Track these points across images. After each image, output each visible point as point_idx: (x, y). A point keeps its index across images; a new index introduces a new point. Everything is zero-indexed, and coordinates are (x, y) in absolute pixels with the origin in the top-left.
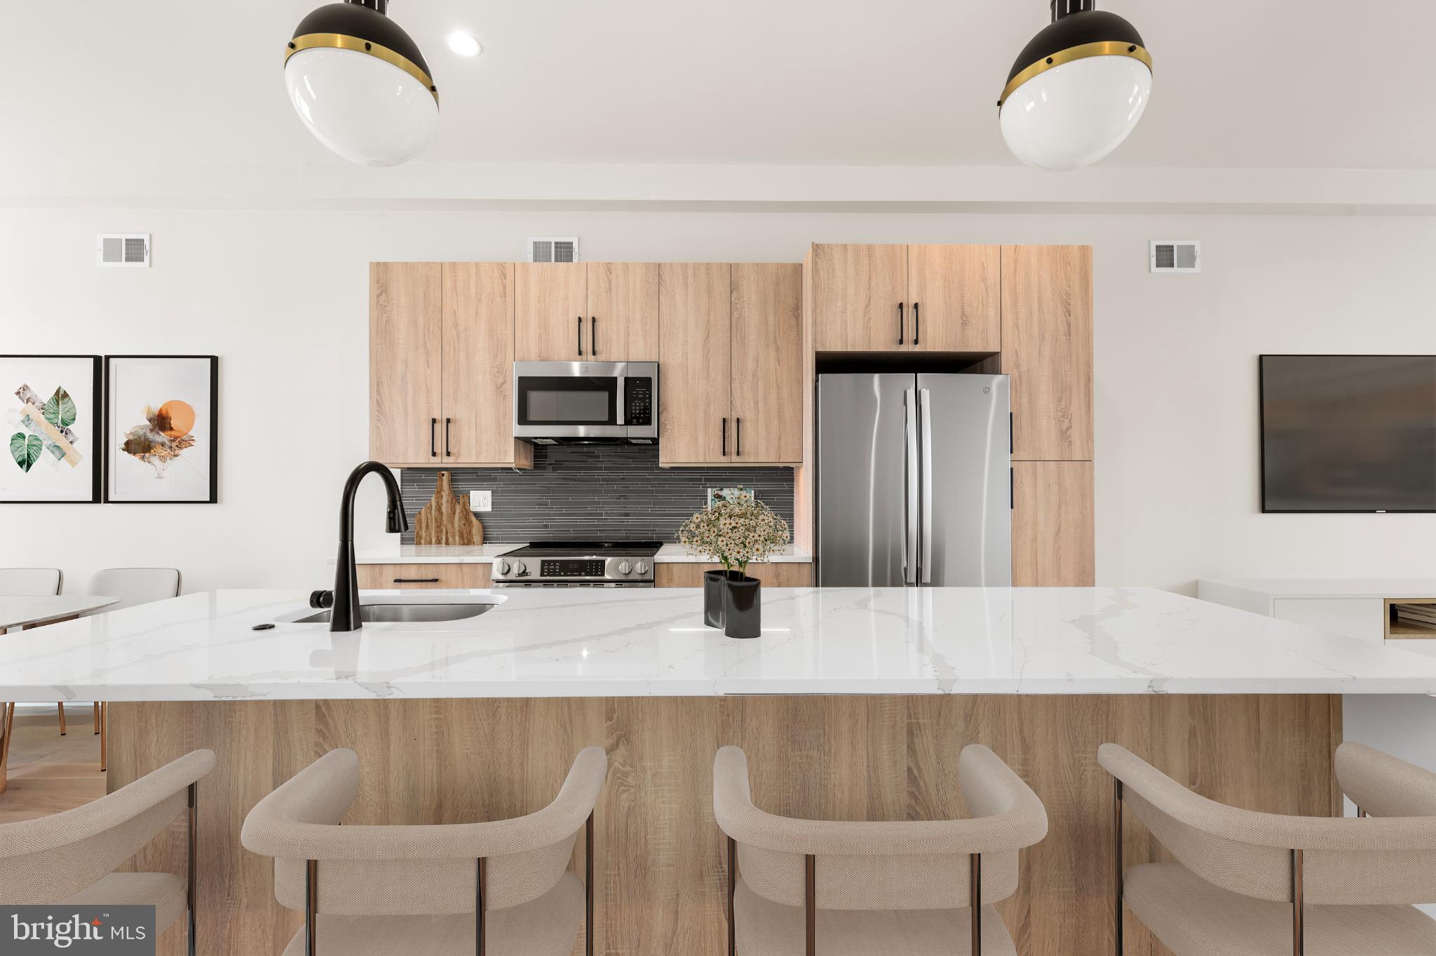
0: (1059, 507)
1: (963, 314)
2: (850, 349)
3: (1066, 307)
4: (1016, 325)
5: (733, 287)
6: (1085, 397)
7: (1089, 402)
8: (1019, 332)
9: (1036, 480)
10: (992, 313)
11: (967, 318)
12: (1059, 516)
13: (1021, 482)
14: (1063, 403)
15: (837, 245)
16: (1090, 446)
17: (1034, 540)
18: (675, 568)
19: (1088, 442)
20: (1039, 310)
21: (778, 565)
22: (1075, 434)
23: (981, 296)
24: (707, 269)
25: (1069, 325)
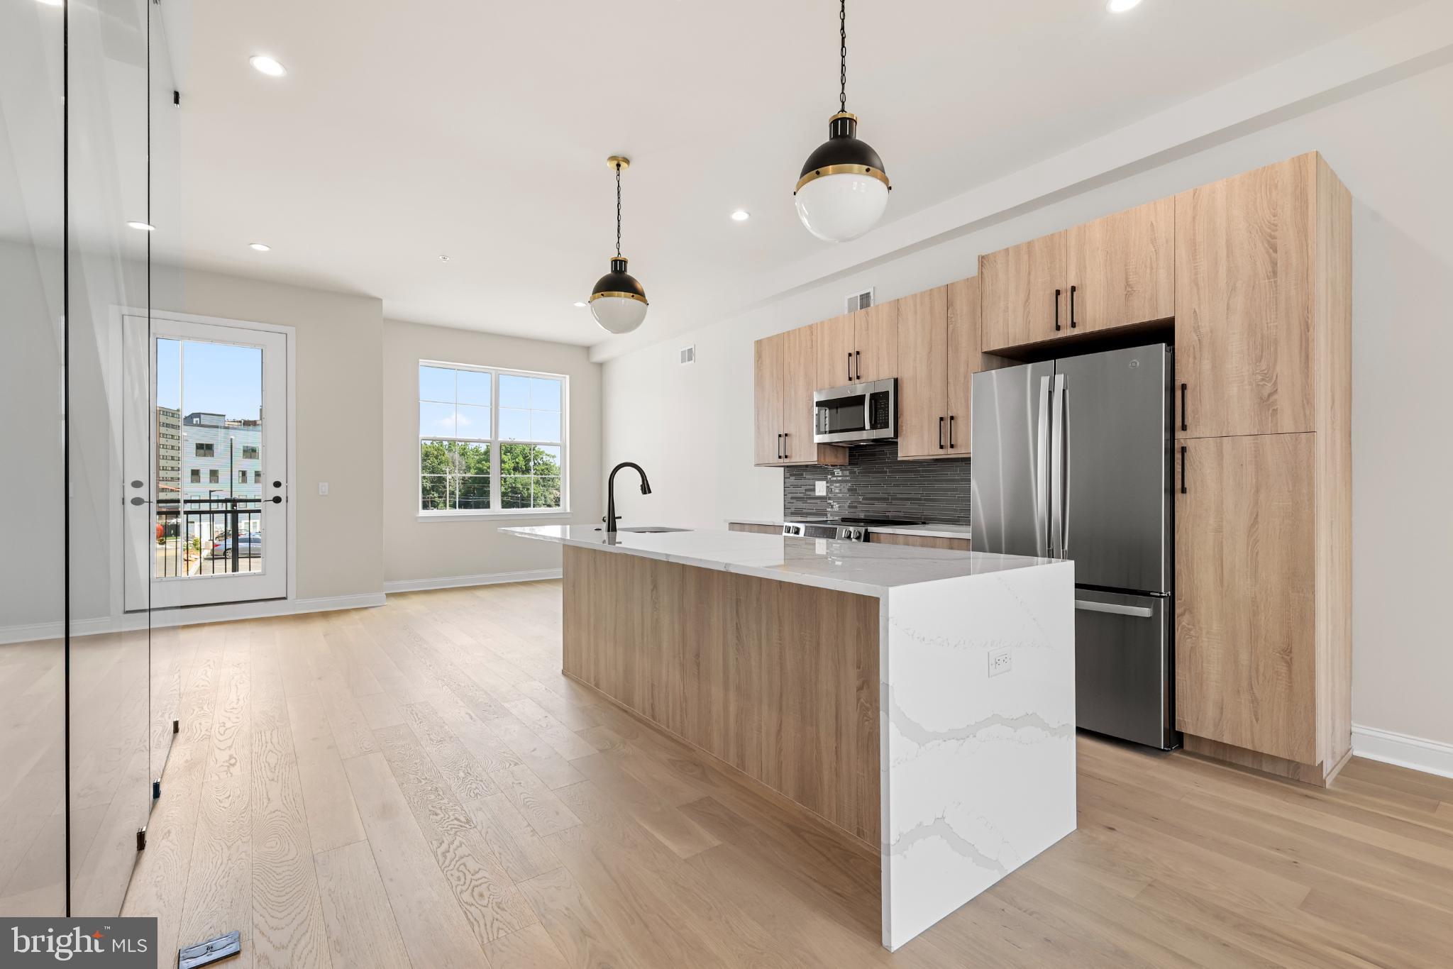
0: (1257, 491)
1: (1128, 285)
2: (1011, 345)
3: (1269, 242)
4: (1196, 282)
5: (949, 304)
6: (1300, 353)
7: (1307, 357)
8: (1198, 289)
9: (1222, 459)
10: (1163, 276)
11: (1131, 288)
12: (1256, 503)
13: (1200, 462)
14: (1264, 365)
15: (1000, 252)
16: (1308, 413)
17: (1219, 530)
18: (882, 536)
19: (1304, 409)
20: (1228, 256)
21: (952, 540)
22: (1284, 401)
23: (1149, 260)
24: (930, 294)
25: (1274, 264)
